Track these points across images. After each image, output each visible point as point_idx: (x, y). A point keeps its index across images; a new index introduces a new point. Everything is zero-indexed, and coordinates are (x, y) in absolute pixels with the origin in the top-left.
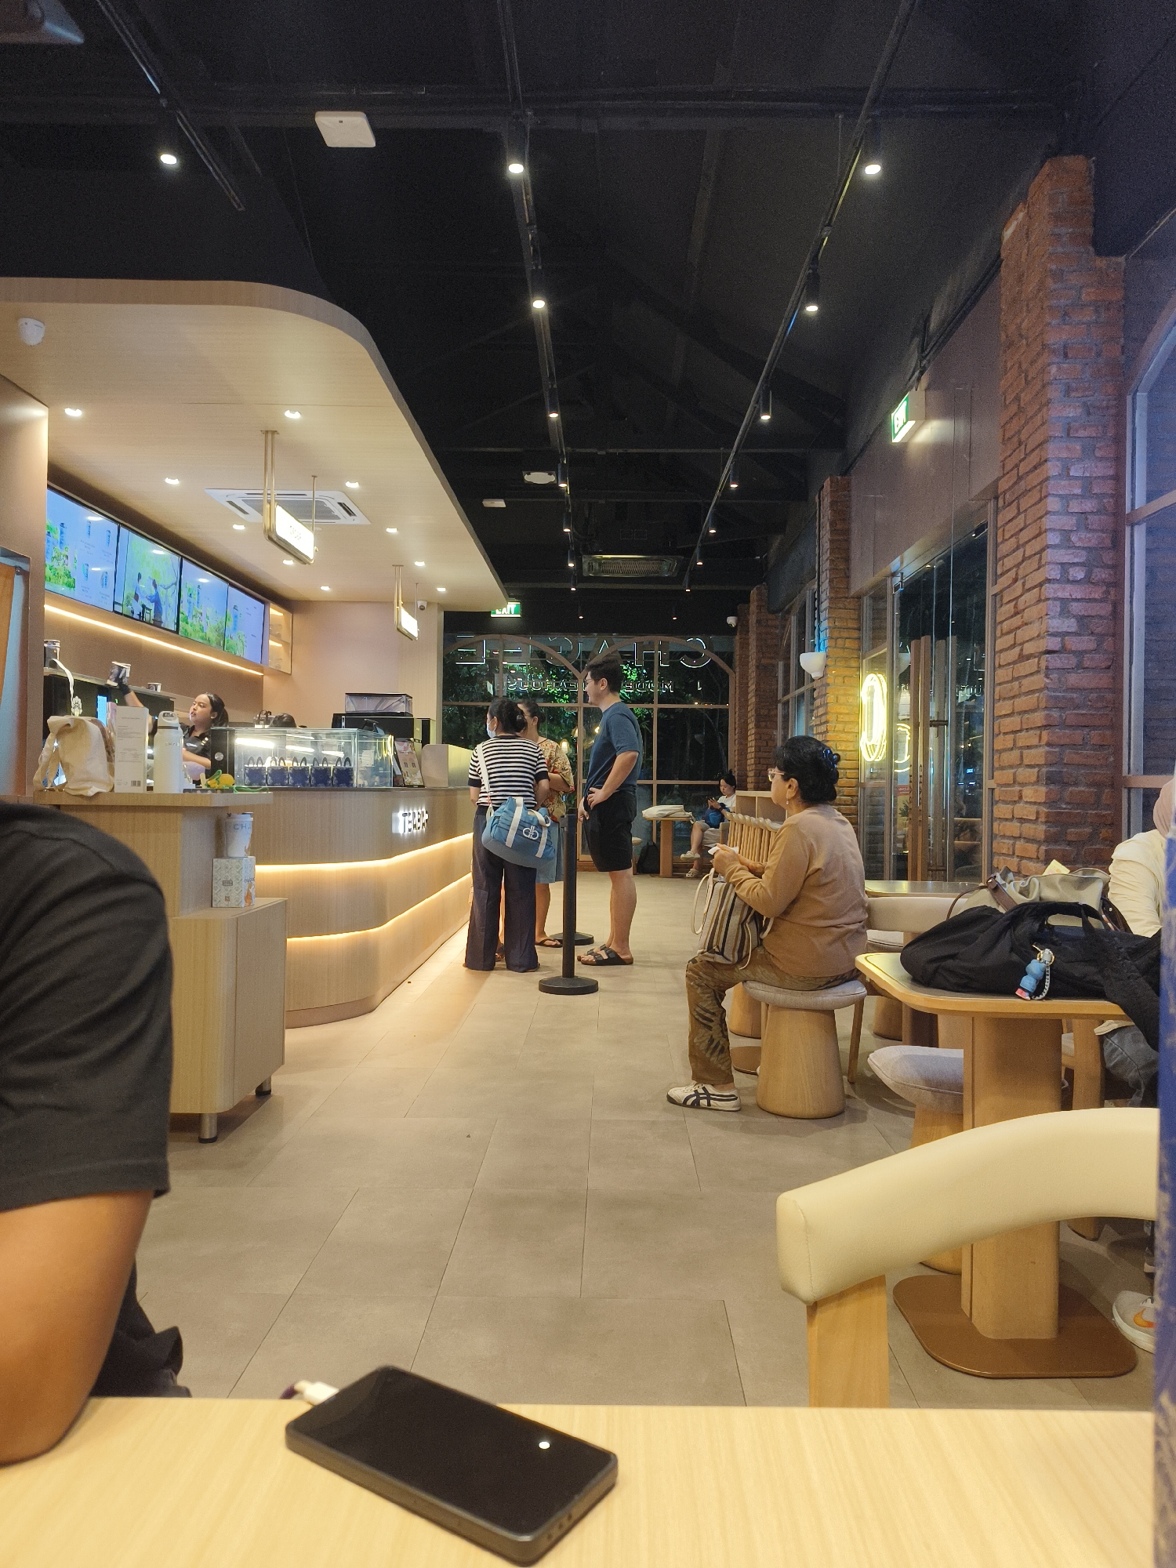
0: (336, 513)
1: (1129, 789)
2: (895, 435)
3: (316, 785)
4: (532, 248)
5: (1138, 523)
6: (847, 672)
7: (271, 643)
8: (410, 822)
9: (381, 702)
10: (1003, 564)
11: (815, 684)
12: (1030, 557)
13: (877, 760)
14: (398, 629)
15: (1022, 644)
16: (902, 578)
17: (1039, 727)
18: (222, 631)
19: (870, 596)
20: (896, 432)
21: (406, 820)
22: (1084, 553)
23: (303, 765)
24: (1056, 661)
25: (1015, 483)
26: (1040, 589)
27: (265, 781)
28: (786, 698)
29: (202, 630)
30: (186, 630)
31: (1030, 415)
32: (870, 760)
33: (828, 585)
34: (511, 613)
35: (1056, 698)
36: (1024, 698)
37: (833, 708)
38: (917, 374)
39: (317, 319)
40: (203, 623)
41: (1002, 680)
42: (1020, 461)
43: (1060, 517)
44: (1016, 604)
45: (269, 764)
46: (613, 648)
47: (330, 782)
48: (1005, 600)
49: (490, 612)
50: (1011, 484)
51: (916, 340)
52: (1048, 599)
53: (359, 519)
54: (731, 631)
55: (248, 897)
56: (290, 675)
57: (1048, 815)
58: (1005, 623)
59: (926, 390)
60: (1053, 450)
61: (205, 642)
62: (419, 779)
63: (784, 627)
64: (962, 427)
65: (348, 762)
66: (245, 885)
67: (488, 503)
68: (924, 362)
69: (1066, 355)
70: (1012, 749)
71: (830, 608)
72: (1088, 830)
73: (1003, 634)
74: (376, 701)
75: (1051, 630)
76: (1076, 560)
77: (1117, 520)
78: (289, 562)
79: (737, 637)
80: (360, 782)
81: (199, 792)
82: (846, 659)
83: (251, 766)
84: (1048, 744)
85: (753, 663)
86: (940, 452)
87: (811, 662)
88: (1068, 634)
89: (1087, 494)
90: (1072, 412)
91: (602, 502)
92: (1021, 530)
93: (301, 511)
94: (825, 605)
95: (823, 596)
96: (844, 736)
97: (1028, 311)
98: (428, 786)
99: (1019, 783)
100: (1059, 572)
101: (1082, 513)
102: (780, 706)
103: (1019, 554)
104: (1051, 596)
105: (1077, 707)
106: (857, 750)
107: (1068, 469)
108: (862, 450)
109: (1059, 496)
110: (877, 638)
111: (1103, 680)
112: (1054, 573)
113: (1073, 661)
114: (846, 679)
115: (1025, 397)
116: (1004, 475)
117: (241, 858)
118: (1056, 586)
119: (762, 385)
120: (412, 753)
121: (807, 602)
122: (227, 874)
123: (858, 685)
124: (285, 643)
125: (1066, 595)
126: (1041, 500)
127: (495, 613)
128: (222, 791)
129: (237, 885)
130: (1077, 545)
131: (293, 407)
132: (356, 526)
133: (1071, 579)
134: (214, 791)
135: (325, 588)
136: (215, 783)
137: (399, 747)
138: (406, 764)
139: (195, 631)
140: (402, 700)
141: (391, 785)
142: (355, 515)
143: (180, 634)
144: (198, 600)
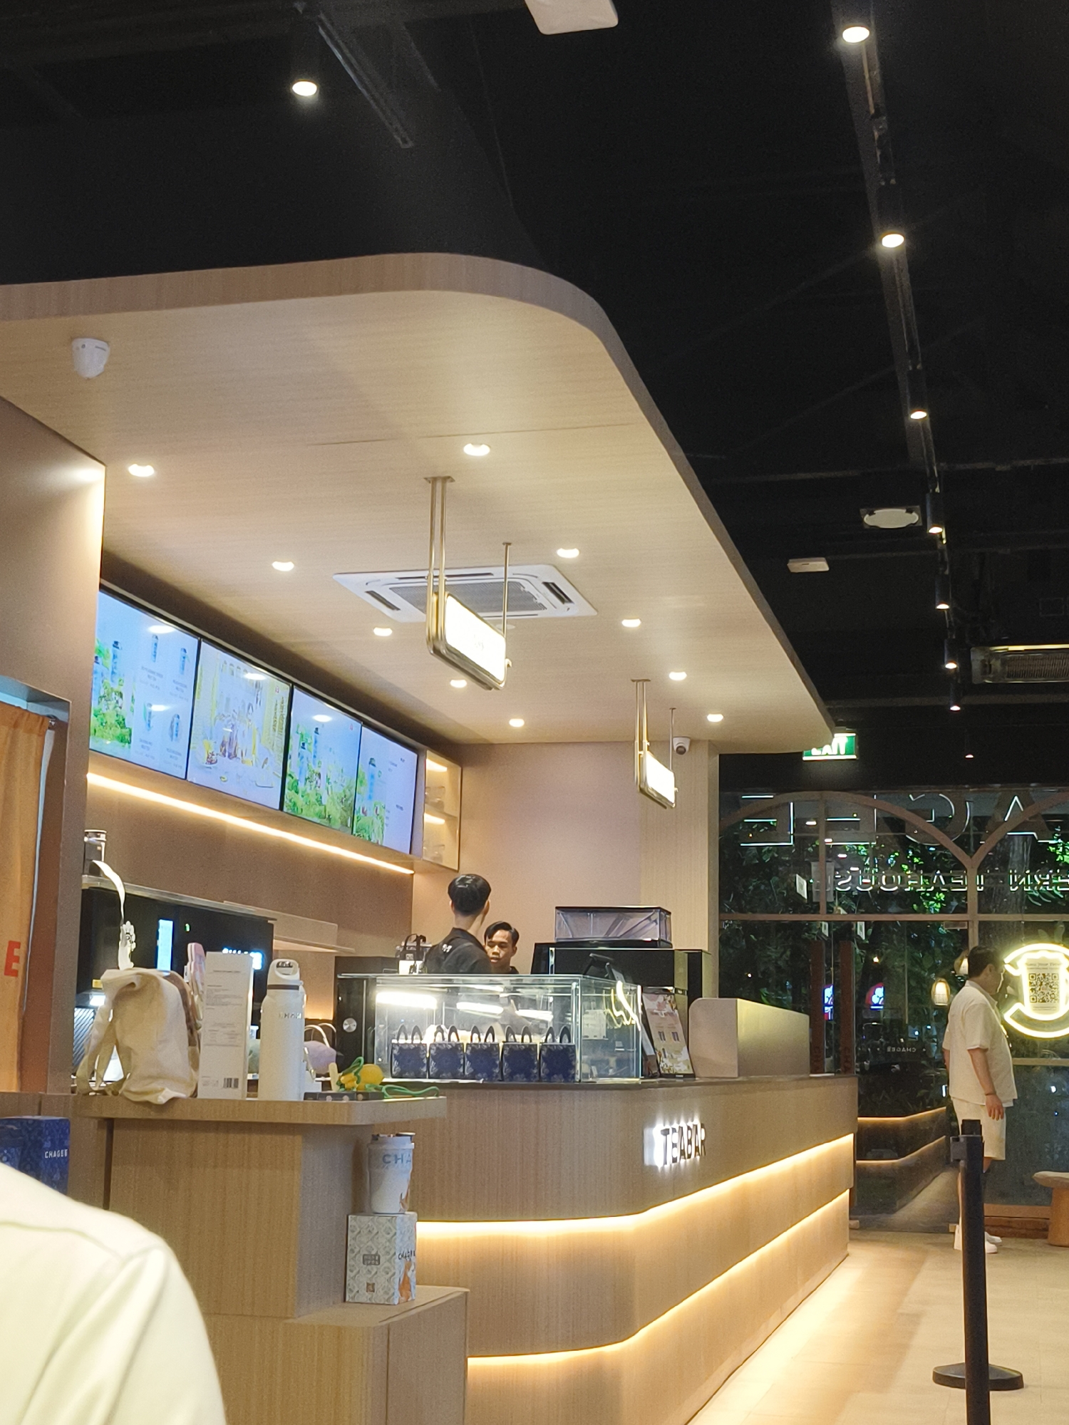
0: (540, 600)
3: (511, 1076)
4: (878, 153)
7: (428, 818)
8: (674, 1145)
9: (615, 924)
14: (642, 791)
18: (350, 801)
21: (668, 1142)
23: (490, 1040)
27: (424, 1069)
29: (320, 802)
30: (295, 804)
34: (839, 753)
39: (521, 298)
40: (322, 790)
45: (430, 1037)
47: (535, 1071)
49: (801, 754)
53: (578, 608)
55: (405, 1285)
61: (324, 822)
62: (685, 1062)
65: (565, 1037)
66: (399, 1265)
67: (800, 566)
74: (608, 920)
78: (460, 683)
80: (586, 1069)
81: (329, 1098)
83: (402, 1041)
91: (1004, 551)
93: (484, 600)
98: (703, 1074)
117: (392, 1217)
120: (671, 1015)
122: (370, 1243)
124: (449, 818)
127: (811, 755)
128: (367, 1096)
129: (387, 1264)
131: (476, 436)
132: (574, 618)
134: (353, 1096)
135: (517, 723)
136: (353, 1080)
137: (651, 1005)
138: (662, 1035)
139: (308, 803)
140: (653, 918)
141: (637, 1077)
142: (570, 601)
143: (285, 809)
144: (315, 752)
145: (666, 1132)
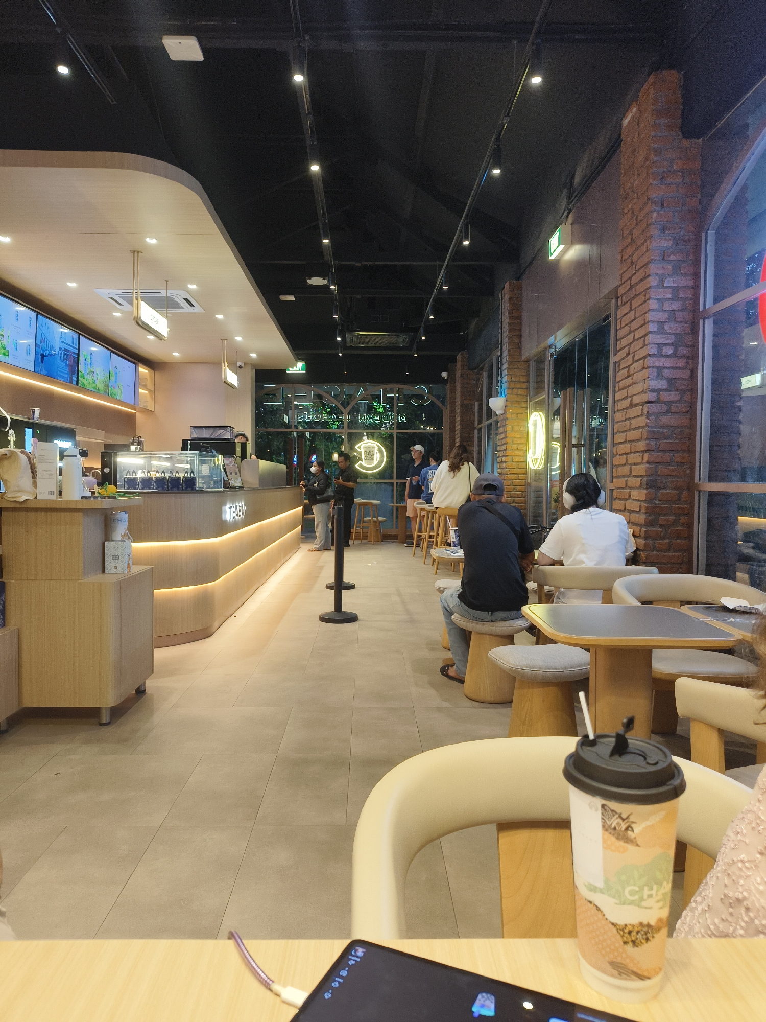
0: (182, 305)
1: (699, 492)
2: (552, 254)
3: (172, 489)
4: (310, 130)
5: (708, 318)
6: (520, 411)
7: (141, 391)
8: (234, 512)
9: (214, 431)
10: (620, 343)
11: (499, 418)
12: (637, 340)
13: (538, 468)
14: (225, 382)
15: (632, 396)
16: (555, 349)
17: (642, 451)
18: (107, 383)
19: (534, 361)
20: (552, 252)
21: (231, 511)
22: (673, 337)
23: (163, 475)
24: (654, 408)
25: (629, 290)
26: (644, 361)
27: (138, 487)
28: (480, 426)
29: (94, 383)
30: (83, 383)
31: (639, 244)
32: (534, 468)
33: (507, 353)
34: (299, 370)
35: (654, 432)
36: (632, 431)
37: (510, 434)
38: (565, 214)
39: (166, 177)
40: (95, 378)
41: (619, 420)
42: (633, 275)
43: (658, 313)
44: (628, 370)
45: (140, 475)
46: (367, 393)
47: (181, 487)
48: (621, 367)
49: (285, 370)
50: (626, 290)
51: (565, 192)
52: (649, 367)
53: (197, 309)
54: (444, 381)
55: (129, 566)
56: (153, 412)
57: (647, 508)
58: (621, 382)
59: (572, 224)
60: (653, 269)
61: (96, 391)
62: (239, 483)
63: (478, 379)
64: (595, 249)
65: (192, 473)
66: (127, 558)
67: (284, 298)
68: (571, 206)
69: (663, 206)
70: (625, 465)
71: (508, 368)
72: (672, 518)
73: (619, 390)
74: (211, 431)
75: (650, 388)
76: (667, 342)
77: (695, 315)
78: (151, 337)
79: (448, 386)
80: (201, 485)
81: (92, 498)
82: (519, 402)
83: (128, 476)
84: (648, 462)
85: (458, 402)
86: (580, 265)
87: (496, 404)
88: (661, 390)
89: (675, 298)
90: (666, 243)
91: (359, 297)
92: (633, 321)
93: (157, 303)
94: (505, 366)
95: (504, 361)
96: (517, 452)
97: (639, 175)
98: (246, 487)
99: (629, 487)
100: (656, 350)
101: (672, 310)
102: (476, 431)
103: (631, 337)
104: (651, 366)
105: (667, 438)
106: (526, 462)
107: (663, 281)
108: (531, 263)
109: (657, 299)
110: (539, 388)
111: (683, 421)
112: (654, 351)
113: (665, 408)
114: (519, 415)
115: (636, 233)
116: (622, 284)
118: (654, 359)
119: (464, 221)
120: (235, 466)
121: (494, 363)
122: (115, 552)
123: (526, 420)
124: (150, 391)
125: (661, 365)
126: (645, 301)
127: (289, 370)
128: (109, 497)
129: (122, 559)
130: (669, 331)
131: (151, 235)
132: (195, 313)
133: (664, 354)
134: (103, 497)
135: (176, 354)
136: (104, 491)
137: (226, 462)
138: (231, 473)
139: (89, 383)
140: (228, 430)
141: (221, 488)
142: (194, 306)
143: (79, 385)
144: (91, 362)
145: (230, 508)
